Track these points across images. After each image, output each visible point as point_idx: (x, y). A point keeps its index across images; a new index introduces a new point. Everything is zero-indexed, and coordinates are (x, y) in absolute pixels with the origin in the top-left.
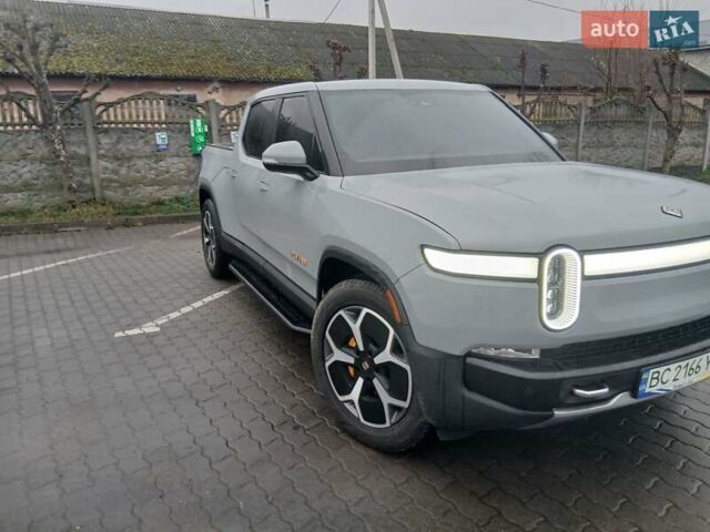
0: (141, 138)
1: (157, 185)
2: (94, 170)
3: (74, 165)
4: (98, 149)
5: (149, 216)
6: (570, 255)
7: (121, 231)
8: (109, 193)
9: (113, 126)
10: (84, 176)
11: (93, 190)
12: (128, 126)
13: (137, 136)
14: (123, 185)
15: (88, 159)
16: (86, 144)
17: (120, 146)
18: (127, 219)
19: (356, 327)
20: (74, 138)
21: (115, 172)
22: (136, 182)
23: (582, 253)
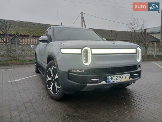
0: (28, 46)
1: (30, 56)
2: (17, 53)
3: (12, 52)
4: (18, 48)
5: (28, 62)
6: (89, 49)
7: (21, 66)
8: (20, 58)
9: (22, 43)
10: (14, 54)
11: (16, 57)
12: (25, 43)
13: (27, 46)
14: (23, 56)
15: (16, 51)
16: (16, 47)
17: (23, 48)
18: (22, 63)
19: (51, 71)
20: (13, 46)
21: (21, 53)
22: (26, 56)
23: (91, 49)
